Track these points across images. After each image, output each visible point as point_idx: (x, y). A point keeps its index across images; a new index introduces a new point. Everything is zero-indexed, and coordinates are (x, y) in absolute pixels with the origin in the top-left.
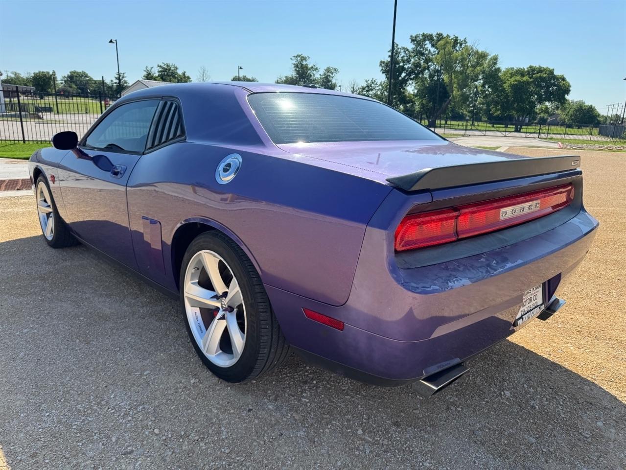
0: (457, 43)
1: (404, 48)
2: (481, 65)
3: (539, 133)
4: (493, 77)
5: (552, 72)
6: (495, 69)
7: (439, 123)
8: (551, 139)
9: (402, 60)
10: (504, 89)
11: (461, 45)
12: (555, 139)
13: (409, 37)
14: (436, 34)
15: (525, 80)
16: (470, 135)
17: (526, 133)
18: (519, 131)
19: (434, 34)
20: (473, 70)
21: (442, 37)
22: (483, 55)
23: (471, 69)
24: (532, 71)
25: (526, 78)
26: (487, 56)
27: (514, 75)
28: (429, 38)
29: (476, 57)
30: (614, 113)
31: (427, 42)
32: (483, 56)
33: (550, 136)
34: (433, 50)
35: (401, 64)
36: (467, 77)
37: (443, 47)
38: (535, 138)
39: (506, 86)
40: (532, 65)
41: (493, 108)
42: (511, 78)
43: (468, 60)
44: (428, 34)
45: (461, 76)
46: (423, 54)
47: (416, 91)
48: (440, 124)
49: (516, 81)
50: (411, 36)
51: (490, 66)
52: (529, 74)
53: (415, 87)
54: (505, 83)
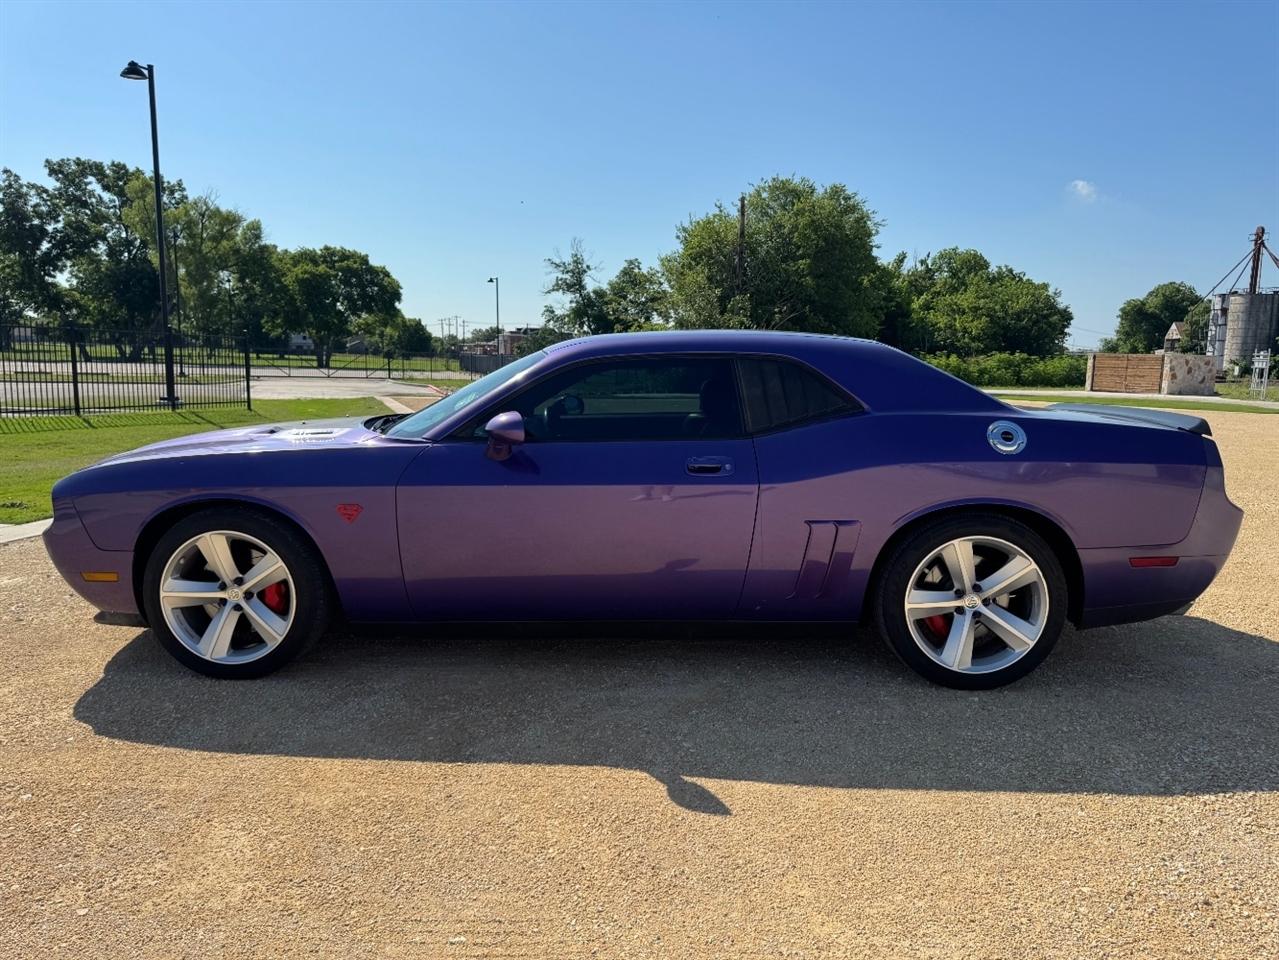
0: (164, 189)
1: (34, 186)
2: (231, 238)
3: (389, 370)
4: (256, 261)
5: (364, 260)
6: (259, 246)
7: (178, 353)
8: (411, 379)
9: (34, 211)
10: (286, 286)
11: (172, 192)
12: (416, 379)
13: (43, 163)
14: (110, 164)
15: (323, 272)
16: (258, 377)
17: (366, 369)
18: (327, 366)
19: (107, 163)
20: (215, 248)
21: (127, 171)
22: (231, 218)
23: (209, 244)
24: (329, 255)
25: (322, 268)
26: (240, 221)
27: (299, 261)
28: (97, 170)
29: (218, 221)
30: (446, 333)
31: (91, 179)
32: (231, 220)
33: (408, 374)
34: (106, 196)
35: (36, 222)
36: (205, 259)
37: (140, 195)
38: (382, 379)
39: (288, 280)
40: (329, 245)
41: (267, 322)
42: (295, 266)
43: (200, 226)
44: (91, 163)
45: (191, 257)
46: (85, 205)
47: (75, 282)
48: (181, 356)
49: (306, 272)
50: (47, 161)
51: (246, 240)
52: (325, 261)
53: (71, 273)
54: (284, 275)
